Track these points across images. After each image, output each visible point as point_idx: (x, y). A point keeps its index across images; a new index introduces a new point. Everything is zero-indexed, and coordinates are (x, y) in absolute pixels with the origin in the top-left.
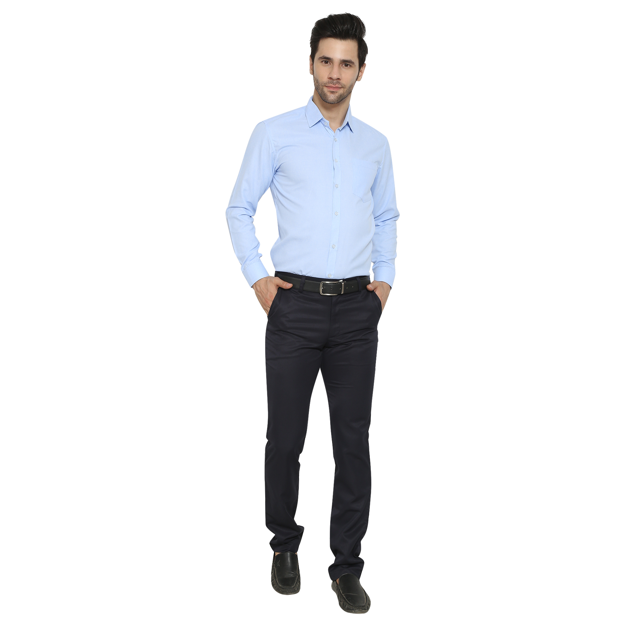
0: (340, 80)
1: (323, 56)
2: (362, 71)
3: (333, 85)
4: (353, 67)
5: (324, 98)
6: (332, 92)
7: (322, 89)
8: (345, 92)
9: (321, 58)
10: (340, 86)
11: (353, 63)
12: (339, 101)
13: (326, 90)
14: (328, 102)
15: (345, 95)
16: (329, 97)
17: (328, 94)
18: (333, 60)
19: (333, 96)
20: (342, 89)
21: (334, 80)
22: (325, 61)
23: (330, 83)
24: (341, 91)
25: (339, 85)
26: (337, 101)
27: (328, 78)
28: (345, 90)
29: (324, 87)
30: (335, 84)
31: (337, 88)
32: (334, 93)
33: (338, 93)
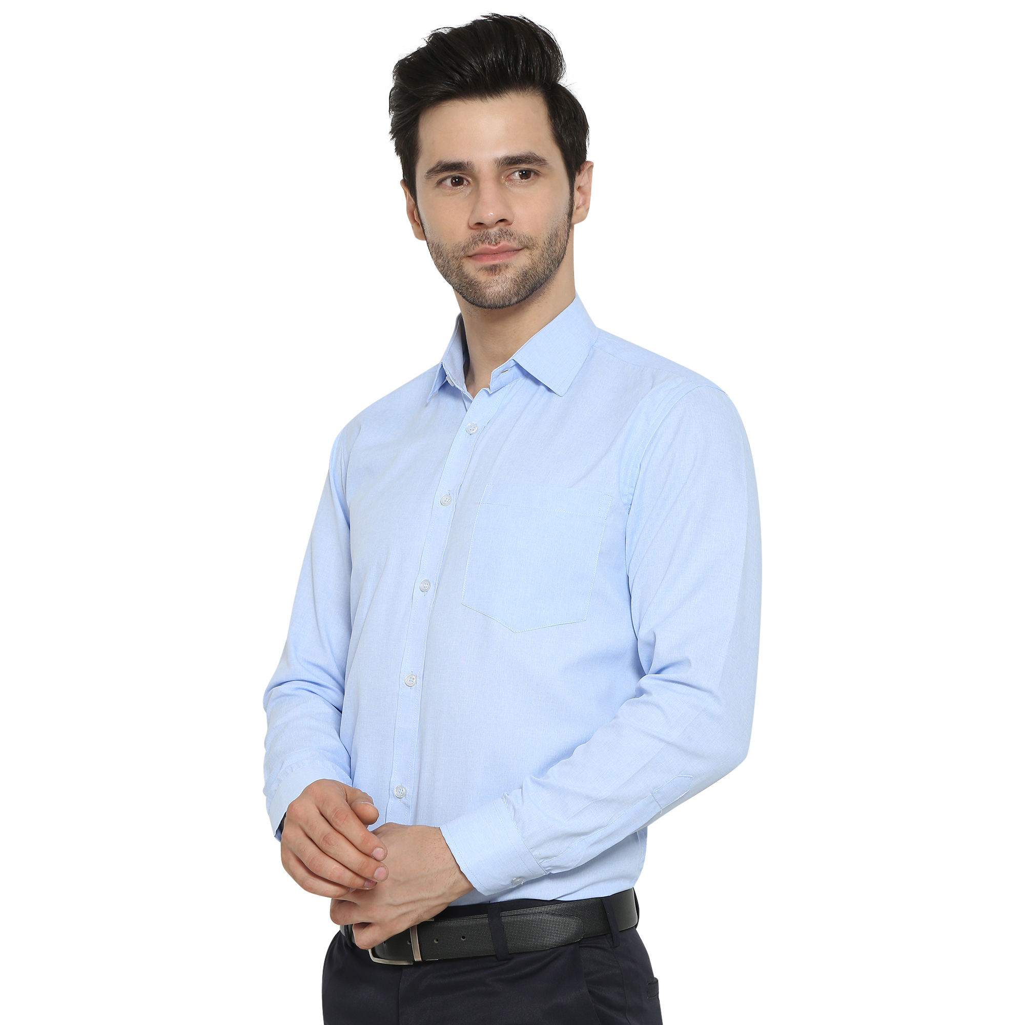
0: (510, 224)
1: (439, 164)
2: (584, 189)
3: (488, 246)
4: (544, 175)
5: (472, 295)
6: (491, 270)
7: (460, 267)
8: (536, 259)
9: (433, 171)
10: (514, 244)
11: (540, 161)
12: (523, 293)
13: (471, 268)
14: (486, 305)
15: (540, 269)
16: (485, 288)
17: (482, 278)
18: (472, 167)
19: (500, 281)
20: (526, 253)
21: (491, 227)
23: (479, 243)
24: (522, 261)
25: (509, 241)
26: (517, 294)
27: (470, 228)
28: (536, 253)
29: (464, 260)
30: (496, 240)
31: (506, 251)
32: (500, 270)
33: (515, 267)
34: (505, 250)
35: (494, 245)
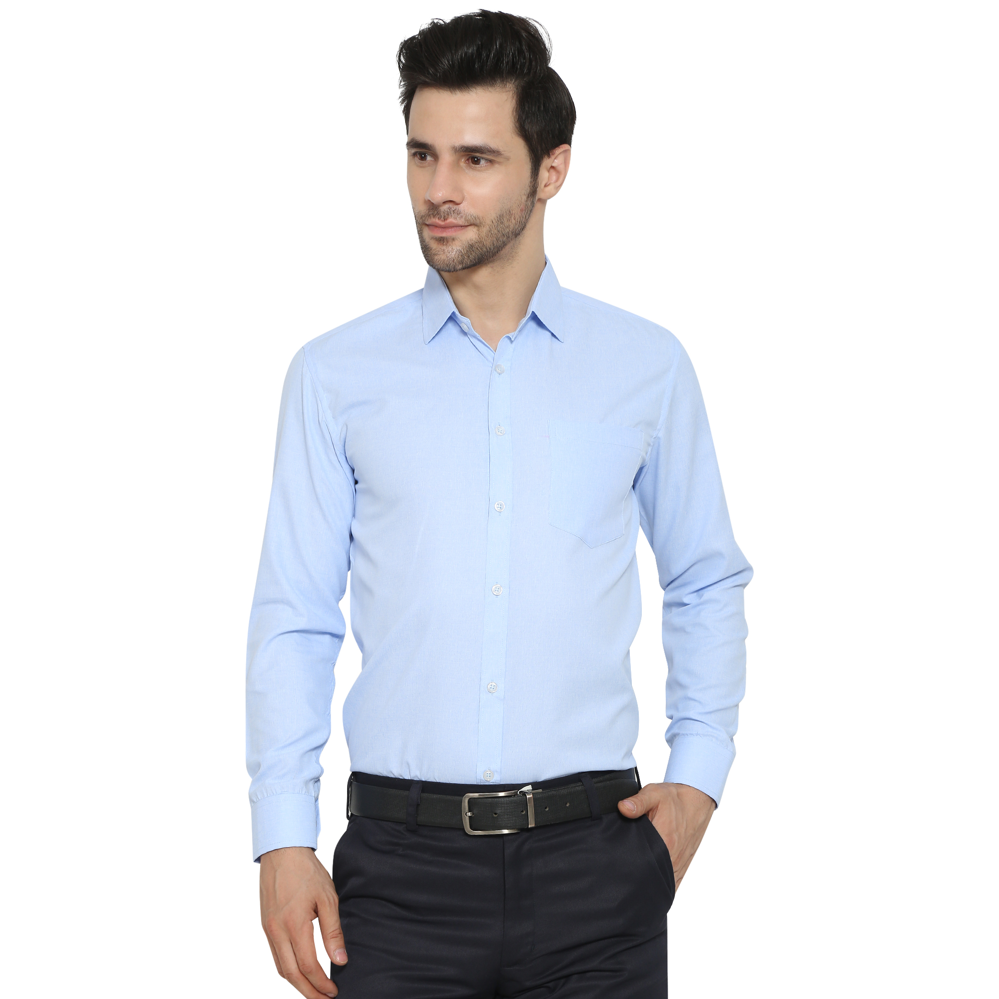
0: (458, 205)
1: (412, 140)
2: (558, 169)
4: (501, 164)
6: (440, 240)
7: (421, 232)
8: (484, 234)
10: (461, 222)
12: (468, 262)
13: (426, 234)
16: (435, 254)
17: (433, 246)
19: (446, 251)
20: (473, 229)
22: (421, 154)
24: (471, 235)
25: (456, 218)
26: (461, 262)
28: (485, 230)
29: (423, 227)
30: (444, 217)
31: (454, 227)
32: (448, 242)
33: (461, 240)
34: (452, 225)
35: (442, 221)
